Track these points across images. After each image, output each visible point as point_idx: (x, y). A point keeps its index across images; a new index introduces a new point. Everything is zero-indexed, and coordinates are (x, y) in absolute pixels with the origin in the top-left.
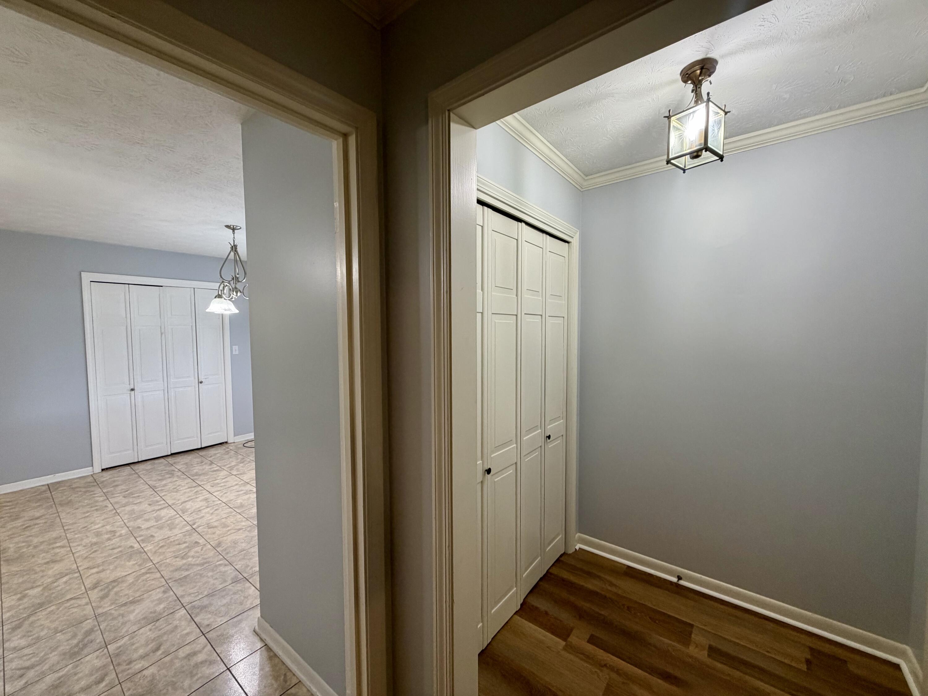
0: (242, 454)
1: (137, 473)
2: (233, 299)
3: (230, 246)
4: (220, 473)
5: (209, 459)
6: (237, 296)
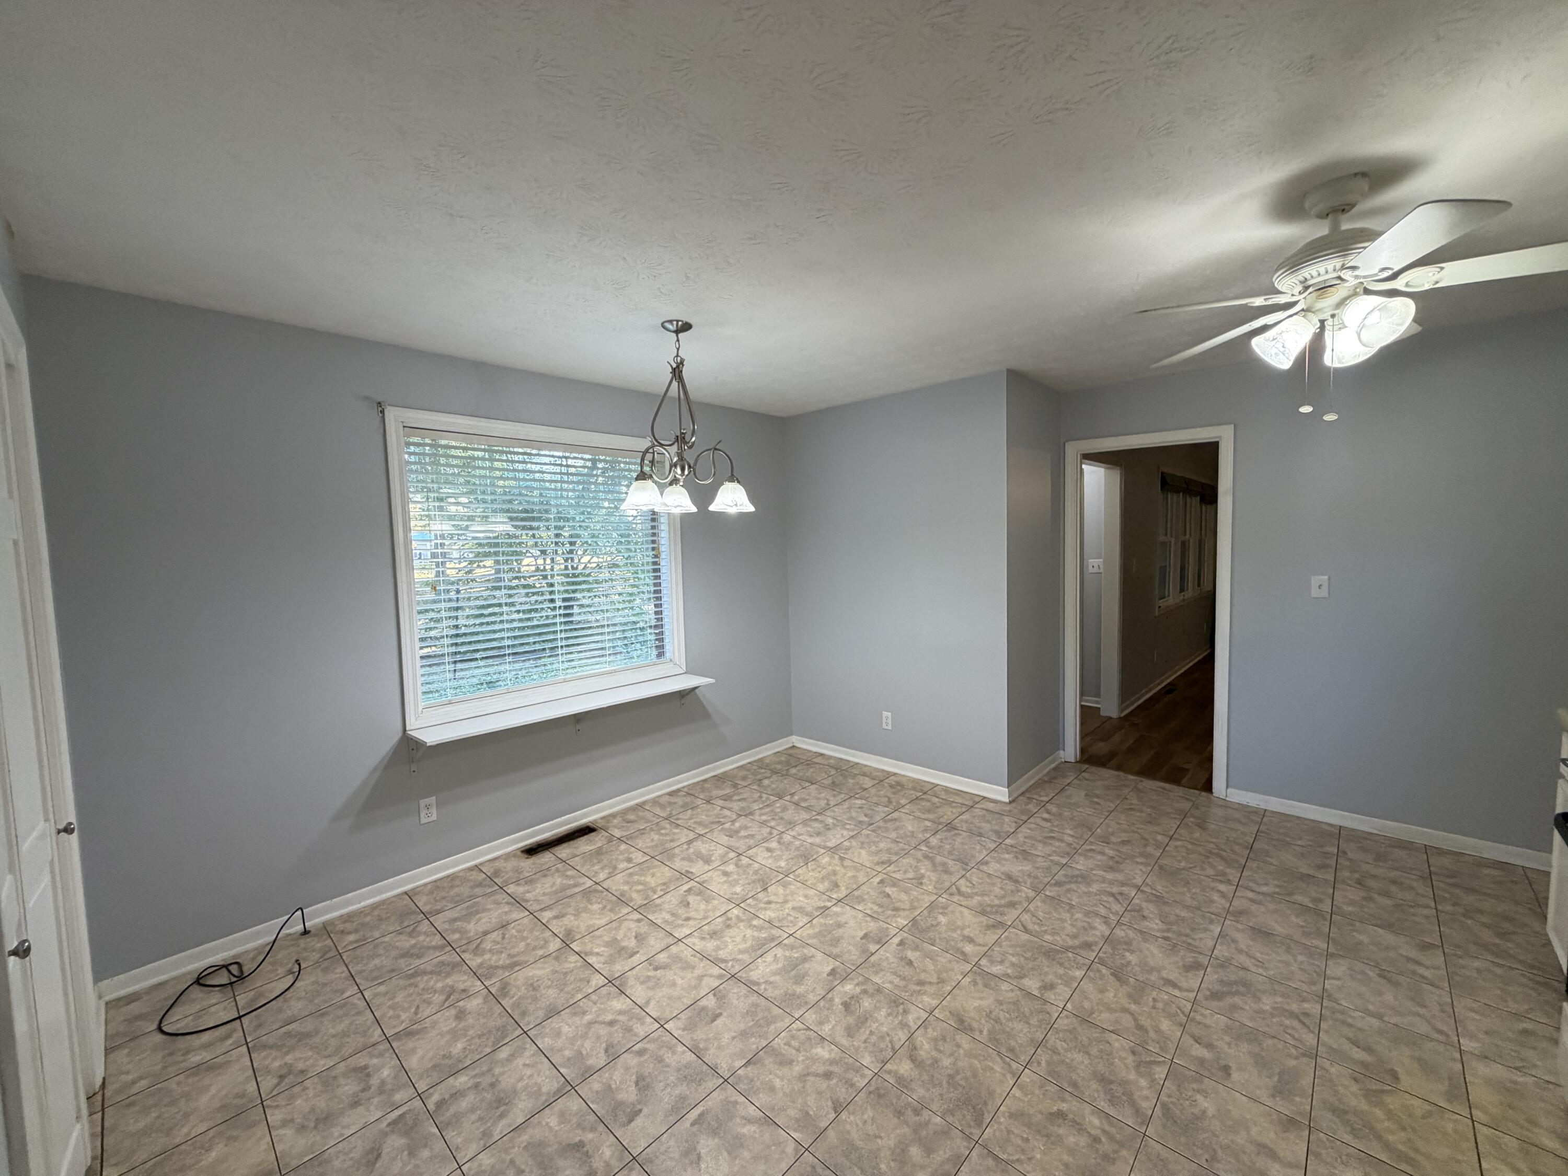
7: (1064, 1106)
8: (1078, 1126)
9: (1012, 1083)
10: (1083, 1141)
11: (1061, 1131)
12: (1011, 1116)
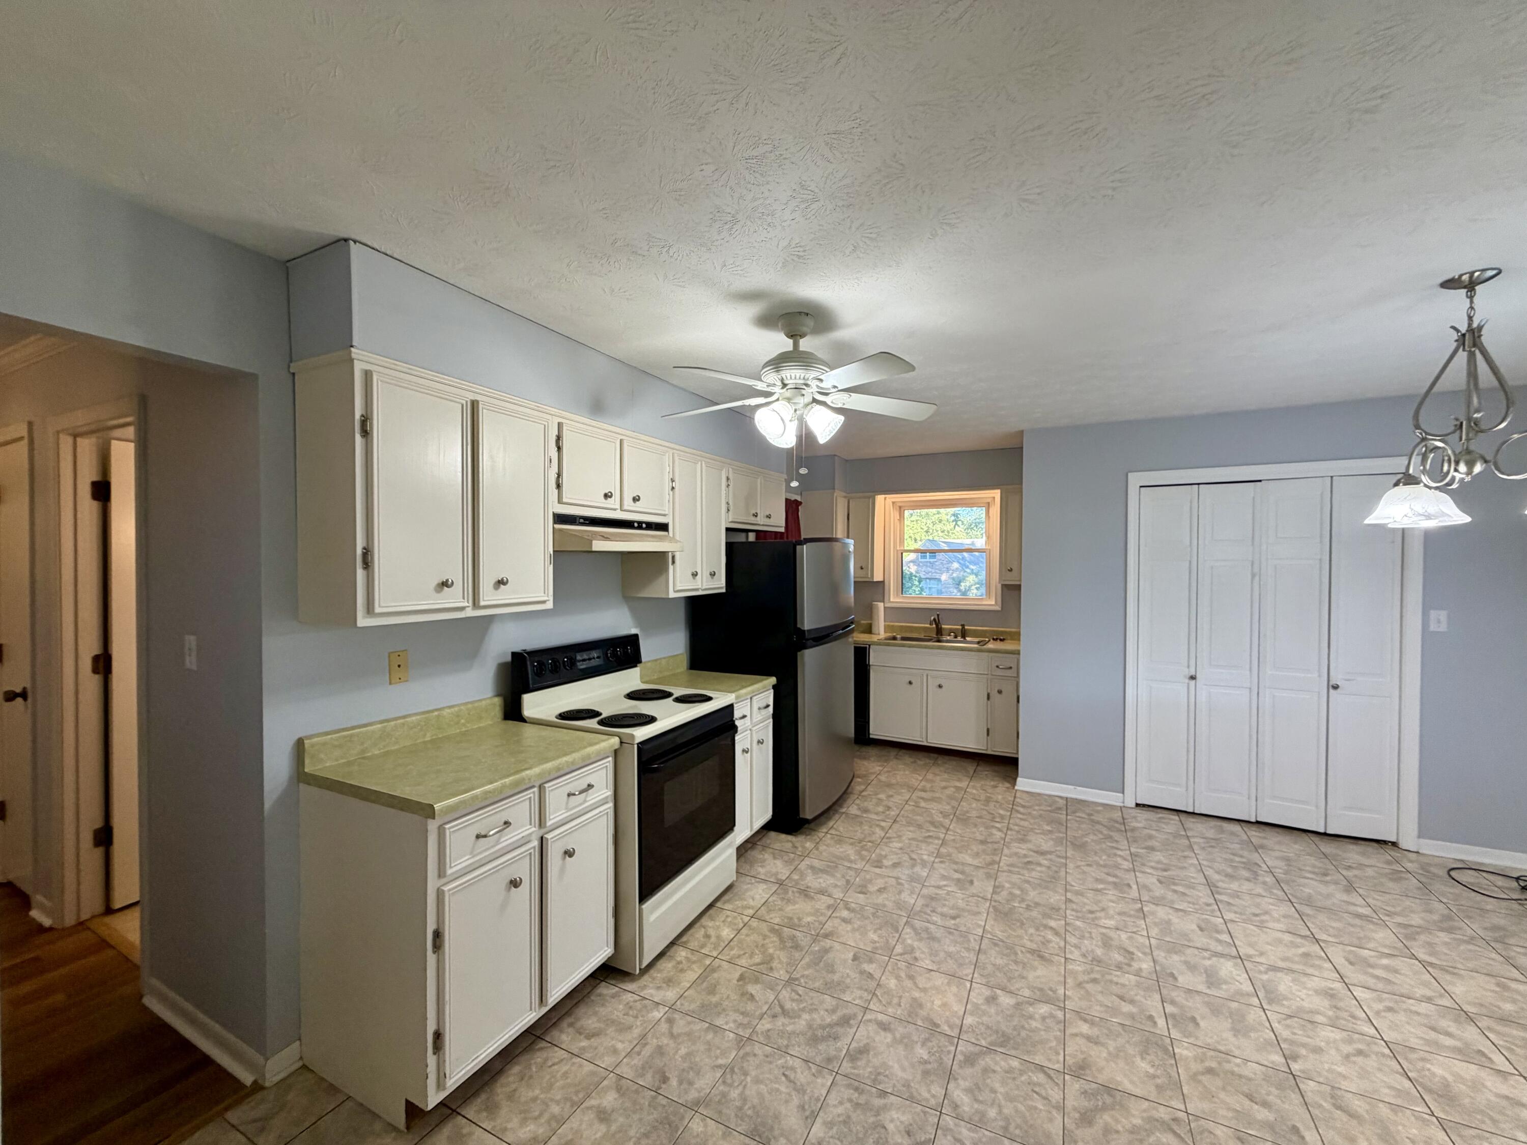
0: (1445, 900)
1: (1188, 836)
2: (1455, 486)
3: (1455, 336)
4: (1372, 931)
5: (1345, 872)
6: (1469, 473)
7: (953, 922)
8: (943, 915)
9: (986, 927)
10: (939, 910)
11: (952, 911)
12: (979, 913)
